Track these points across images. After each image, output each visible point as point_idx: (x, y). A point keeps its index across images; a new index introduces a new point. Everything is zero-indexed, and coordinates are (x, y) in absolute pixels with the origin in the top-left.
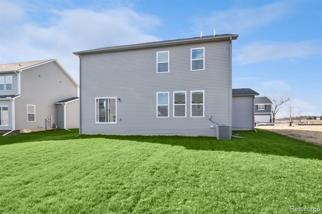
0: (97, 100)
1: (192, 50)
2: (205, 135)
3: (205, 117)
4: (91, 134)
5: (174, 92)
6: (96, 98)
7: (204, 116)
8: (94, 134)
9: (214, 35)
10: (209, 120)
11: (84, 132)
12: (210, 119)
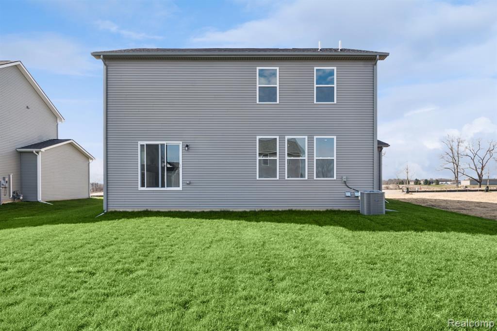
0: (142, 146)
1: (317, 70)
2: (336, 209)
3: (337, 178)
4: (130, 210)
5: (287, 137)
6: (140, 143)
7: (335, 178)
8: (136, 210)
9: (340, 48)
10: (344, 184)
11: (115, 206)
12: (345, 182)
